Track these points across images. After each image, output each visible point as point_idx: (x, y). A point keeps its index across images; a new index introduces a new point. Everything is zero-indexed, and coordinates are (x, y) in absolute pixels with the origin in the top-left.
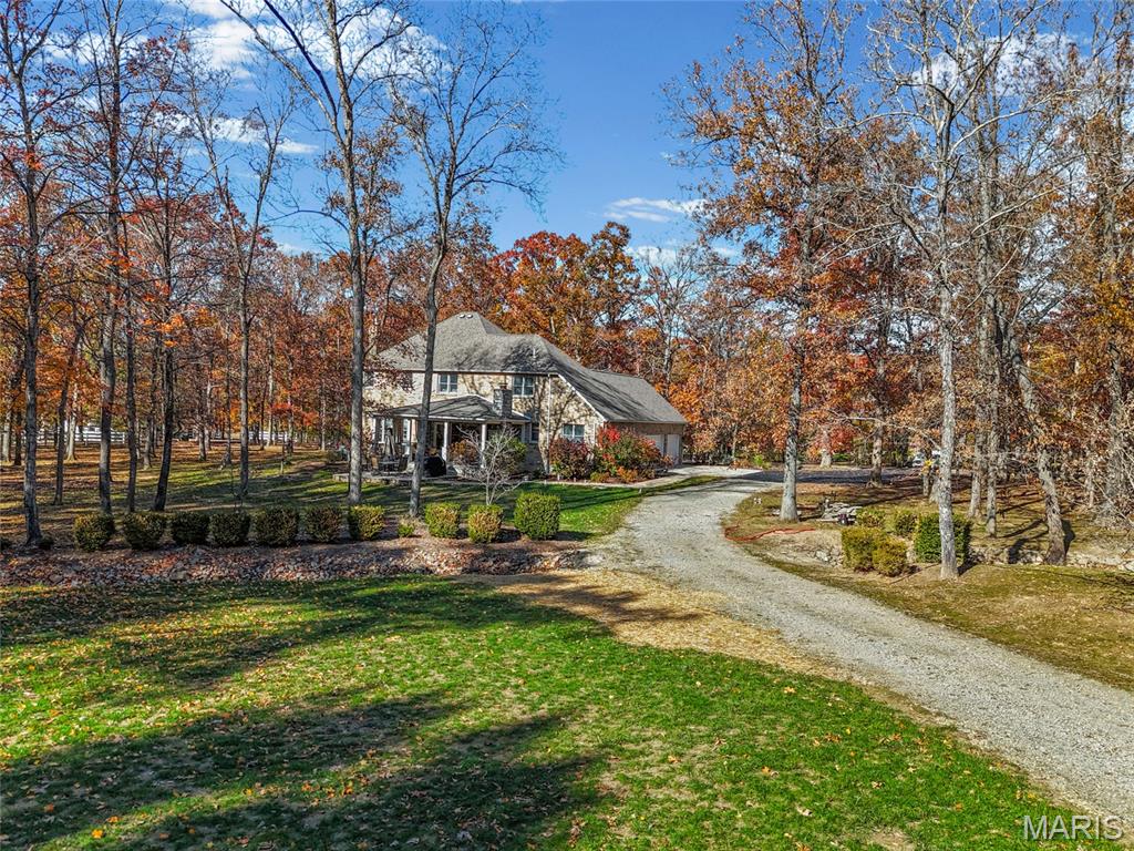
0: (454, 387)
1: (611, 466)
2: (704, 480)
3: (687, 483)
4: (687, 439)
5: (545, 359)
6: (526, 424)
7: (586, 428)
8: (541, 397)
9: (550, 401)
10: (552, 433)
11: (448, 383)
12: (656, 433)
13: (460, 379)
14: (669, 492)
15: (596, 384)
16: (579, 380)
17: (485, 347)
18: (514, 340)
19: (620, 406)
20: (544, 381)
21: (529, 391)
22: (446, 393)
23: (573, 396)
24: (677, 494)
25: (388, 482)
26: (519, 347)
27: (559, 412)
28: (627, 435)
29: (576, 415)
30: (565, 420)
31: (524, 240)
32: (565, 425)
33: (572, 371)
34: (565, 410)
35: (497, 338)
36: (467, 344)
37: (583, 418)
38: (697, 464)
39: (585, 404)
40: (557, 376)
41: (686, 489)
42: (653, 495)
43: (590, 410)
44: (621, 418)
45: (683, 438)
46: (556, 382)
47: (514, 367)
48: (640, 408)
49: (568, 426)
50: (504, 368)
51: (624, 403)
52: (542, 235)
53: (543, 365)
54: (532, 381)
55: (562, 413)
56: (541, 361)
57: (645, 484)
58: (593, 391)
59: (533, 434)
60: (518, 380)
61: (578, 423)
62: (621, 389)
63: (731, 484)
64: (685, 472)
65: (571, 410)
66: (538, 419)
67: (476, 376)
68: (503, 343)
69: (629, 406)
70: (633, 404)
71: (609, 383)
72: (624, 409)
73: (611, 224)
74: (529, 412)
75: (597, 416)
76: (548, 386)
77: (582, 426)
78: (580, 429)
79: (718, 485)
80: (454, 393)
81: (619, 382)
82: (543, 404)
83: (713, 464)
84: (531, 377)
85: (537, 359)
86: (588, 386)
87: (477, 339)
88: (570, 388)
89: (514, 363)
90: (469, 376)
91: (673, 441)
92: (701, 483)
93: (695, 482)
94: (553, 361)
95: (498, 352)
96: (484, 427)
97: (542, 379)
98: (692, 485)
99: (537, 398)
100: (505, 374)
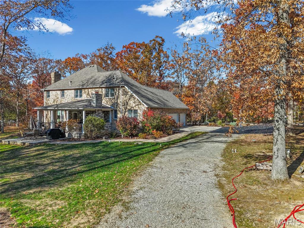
0: (81, 96)
1: (150, 130)
2: (198, 134)
3: (189, 137)
4: (189, 115)
5: (119, 80)
6: (112, 110)
7: (139, 111)
8: (118, 98)
9: (122, 99)
10: (123, 114)
11: (79, 94)
12: (175, 113)
13: (83, 92)
14: (179, 144)
15: (146, 91)
16: (137, 89)
17: (95, 77)
18: (108, 73)
19: (157, 101)
20: (119, 90)
21: (112, 95)
22: (78, 98)
23: (132, 96)
24: (183, 146)
25: (24, 143)
26: (110, 76)
27: (126, 104)
28: (157, 114)
29: (134, 105)
30: (129, 107)
31: (126, 45)
32: (129, 110)
33: (133, 85)
34: (129, 103)
35: (101, 73)
36: (89, 77)
37: (137, 106)
38: (193, 125)
39: (138, 100)
40: (124, 87)
41: (188, 141)
42: (168, 148)
43: (140, 102)
44: (156, 106)
45: (187, 115)
46: (124, 90)
47: (105, 84)
48: (167, 102)
49: (130, 111)
50: (101, 85)
51: (159, 100)
52: (133, 43)
53: (119, 82)
54: (114, 90)
55: (127, 104)
56: (118, 81)
57: (165, 139)
58: (143, 94)
59: (115, 115)
60: (108, 90)
61: (135, 108)
62: (158, 94)
63: (212, 136)
64: (188, 130)
65: (131, 102)
66: (117, 107)
67: (90, 90)
68: (103, 75)
69: (161, 101)
70: (164, 101)
71: (153, 92)
72: (159, 102)
73: (157, 37)
74: (113, 105)
75: (143, 105)
76: (121, 92)
77: (137, 110)
78: (136, 112)
79: (205, 137)
80: (81, 98)
81: (158, 92)
82: (119, 101)
83: (200, 125)
84: (113, 88)
85: (116, 80)
86: (141, 92)
87: (93, 74)
88: (130, 92)
89: (106, 83)
90: (86, 90)
91: (183, 116)
92: (196, 137)
93: (193, 136)
94: (123, 80)
95: (100, 79)
96: (84, 112)
97: (117, 89)
98: (192, 138)
99: (116, 98)
100: (102, 88)
